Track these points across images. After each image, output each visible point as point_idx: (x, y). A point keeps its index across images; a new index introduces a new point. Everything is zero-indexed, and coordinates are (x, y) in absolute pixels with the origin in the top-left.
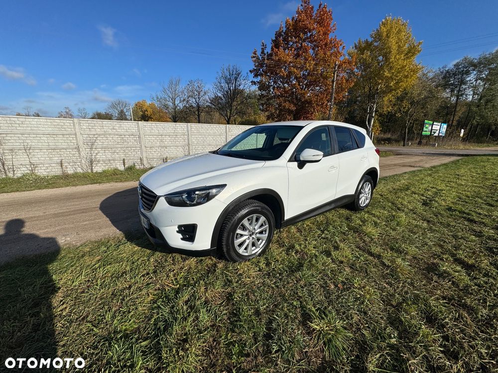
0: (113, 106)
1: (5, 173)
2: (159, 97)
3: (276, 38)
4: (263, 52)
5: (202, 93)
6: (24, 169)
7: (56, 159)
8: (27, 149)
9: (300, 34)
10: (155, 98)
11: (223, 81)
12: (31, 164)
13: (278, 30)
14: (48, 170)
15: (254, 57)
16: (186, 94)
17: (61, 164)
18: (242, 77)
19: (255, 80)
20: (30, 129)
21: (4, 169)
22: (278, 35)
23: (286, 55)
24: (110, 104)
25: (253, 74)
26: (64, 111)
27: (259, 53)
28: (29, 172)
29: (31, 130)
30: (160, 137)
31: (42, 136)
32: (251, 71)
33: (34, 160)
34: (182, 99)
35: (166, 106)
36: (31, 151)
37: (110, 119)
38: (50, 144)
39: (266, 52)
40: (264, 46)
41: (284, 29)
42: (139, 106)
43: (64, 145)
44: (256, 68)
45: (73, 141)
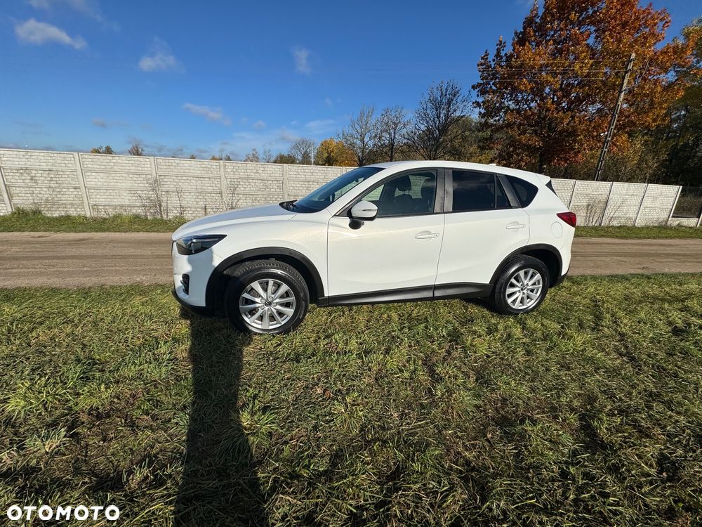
0: (296, 147)
1: (161, 214)
2: (345, 134)
3: (525, 28)
4: (498, 55)
5: (400, 126)
6: (175, 211)
7: (202, 204)
8: (179, 192)
9: (570, 14)
10: (341, 135)
11: (429, 105)
12: (181, 207)
13: (528, 14)
14: (194, 215)
15: (482, 64)
16: (380, 127)
17: (205, 208)
18: (461, 97)
19: (480, 100)
20: (182, 171)
21: (160, 210)
22: (529, 22)
23: (537, 55)
24: (294, 144)
25: (476, 90)
26: (251, 153)
27: (491, 58)
28: (178, 214)
29: (184, 172)
30: (306, 183)
31: (192, 178)
32: (474, 87)
33: (184, 203)
34: (373, 135)
35: (353, 145)
36: (182, 194)
37: (291, 163)
38: (198, 187)
39: (503, 53)
40: (501, 44)
41: (541, 12)
42: (325, 145)
43: (210, 190)
44: (482, 82)
45: (218, 185)
